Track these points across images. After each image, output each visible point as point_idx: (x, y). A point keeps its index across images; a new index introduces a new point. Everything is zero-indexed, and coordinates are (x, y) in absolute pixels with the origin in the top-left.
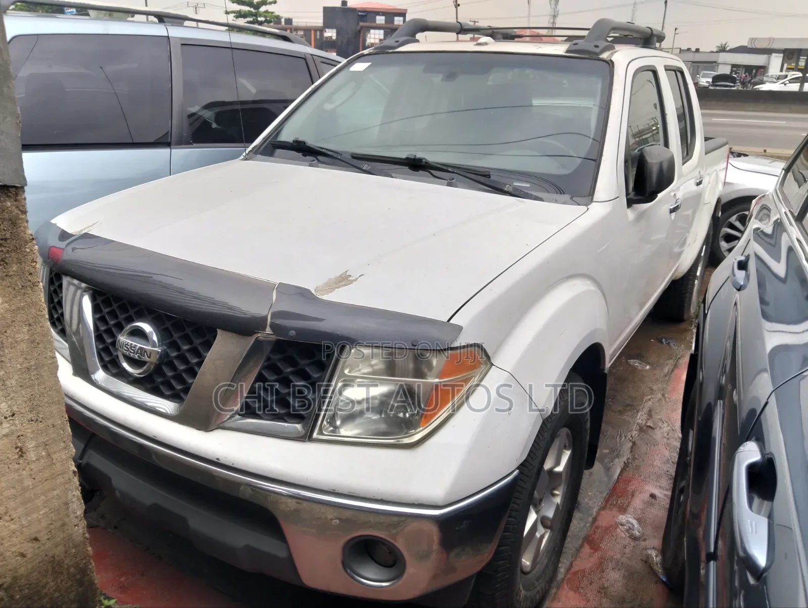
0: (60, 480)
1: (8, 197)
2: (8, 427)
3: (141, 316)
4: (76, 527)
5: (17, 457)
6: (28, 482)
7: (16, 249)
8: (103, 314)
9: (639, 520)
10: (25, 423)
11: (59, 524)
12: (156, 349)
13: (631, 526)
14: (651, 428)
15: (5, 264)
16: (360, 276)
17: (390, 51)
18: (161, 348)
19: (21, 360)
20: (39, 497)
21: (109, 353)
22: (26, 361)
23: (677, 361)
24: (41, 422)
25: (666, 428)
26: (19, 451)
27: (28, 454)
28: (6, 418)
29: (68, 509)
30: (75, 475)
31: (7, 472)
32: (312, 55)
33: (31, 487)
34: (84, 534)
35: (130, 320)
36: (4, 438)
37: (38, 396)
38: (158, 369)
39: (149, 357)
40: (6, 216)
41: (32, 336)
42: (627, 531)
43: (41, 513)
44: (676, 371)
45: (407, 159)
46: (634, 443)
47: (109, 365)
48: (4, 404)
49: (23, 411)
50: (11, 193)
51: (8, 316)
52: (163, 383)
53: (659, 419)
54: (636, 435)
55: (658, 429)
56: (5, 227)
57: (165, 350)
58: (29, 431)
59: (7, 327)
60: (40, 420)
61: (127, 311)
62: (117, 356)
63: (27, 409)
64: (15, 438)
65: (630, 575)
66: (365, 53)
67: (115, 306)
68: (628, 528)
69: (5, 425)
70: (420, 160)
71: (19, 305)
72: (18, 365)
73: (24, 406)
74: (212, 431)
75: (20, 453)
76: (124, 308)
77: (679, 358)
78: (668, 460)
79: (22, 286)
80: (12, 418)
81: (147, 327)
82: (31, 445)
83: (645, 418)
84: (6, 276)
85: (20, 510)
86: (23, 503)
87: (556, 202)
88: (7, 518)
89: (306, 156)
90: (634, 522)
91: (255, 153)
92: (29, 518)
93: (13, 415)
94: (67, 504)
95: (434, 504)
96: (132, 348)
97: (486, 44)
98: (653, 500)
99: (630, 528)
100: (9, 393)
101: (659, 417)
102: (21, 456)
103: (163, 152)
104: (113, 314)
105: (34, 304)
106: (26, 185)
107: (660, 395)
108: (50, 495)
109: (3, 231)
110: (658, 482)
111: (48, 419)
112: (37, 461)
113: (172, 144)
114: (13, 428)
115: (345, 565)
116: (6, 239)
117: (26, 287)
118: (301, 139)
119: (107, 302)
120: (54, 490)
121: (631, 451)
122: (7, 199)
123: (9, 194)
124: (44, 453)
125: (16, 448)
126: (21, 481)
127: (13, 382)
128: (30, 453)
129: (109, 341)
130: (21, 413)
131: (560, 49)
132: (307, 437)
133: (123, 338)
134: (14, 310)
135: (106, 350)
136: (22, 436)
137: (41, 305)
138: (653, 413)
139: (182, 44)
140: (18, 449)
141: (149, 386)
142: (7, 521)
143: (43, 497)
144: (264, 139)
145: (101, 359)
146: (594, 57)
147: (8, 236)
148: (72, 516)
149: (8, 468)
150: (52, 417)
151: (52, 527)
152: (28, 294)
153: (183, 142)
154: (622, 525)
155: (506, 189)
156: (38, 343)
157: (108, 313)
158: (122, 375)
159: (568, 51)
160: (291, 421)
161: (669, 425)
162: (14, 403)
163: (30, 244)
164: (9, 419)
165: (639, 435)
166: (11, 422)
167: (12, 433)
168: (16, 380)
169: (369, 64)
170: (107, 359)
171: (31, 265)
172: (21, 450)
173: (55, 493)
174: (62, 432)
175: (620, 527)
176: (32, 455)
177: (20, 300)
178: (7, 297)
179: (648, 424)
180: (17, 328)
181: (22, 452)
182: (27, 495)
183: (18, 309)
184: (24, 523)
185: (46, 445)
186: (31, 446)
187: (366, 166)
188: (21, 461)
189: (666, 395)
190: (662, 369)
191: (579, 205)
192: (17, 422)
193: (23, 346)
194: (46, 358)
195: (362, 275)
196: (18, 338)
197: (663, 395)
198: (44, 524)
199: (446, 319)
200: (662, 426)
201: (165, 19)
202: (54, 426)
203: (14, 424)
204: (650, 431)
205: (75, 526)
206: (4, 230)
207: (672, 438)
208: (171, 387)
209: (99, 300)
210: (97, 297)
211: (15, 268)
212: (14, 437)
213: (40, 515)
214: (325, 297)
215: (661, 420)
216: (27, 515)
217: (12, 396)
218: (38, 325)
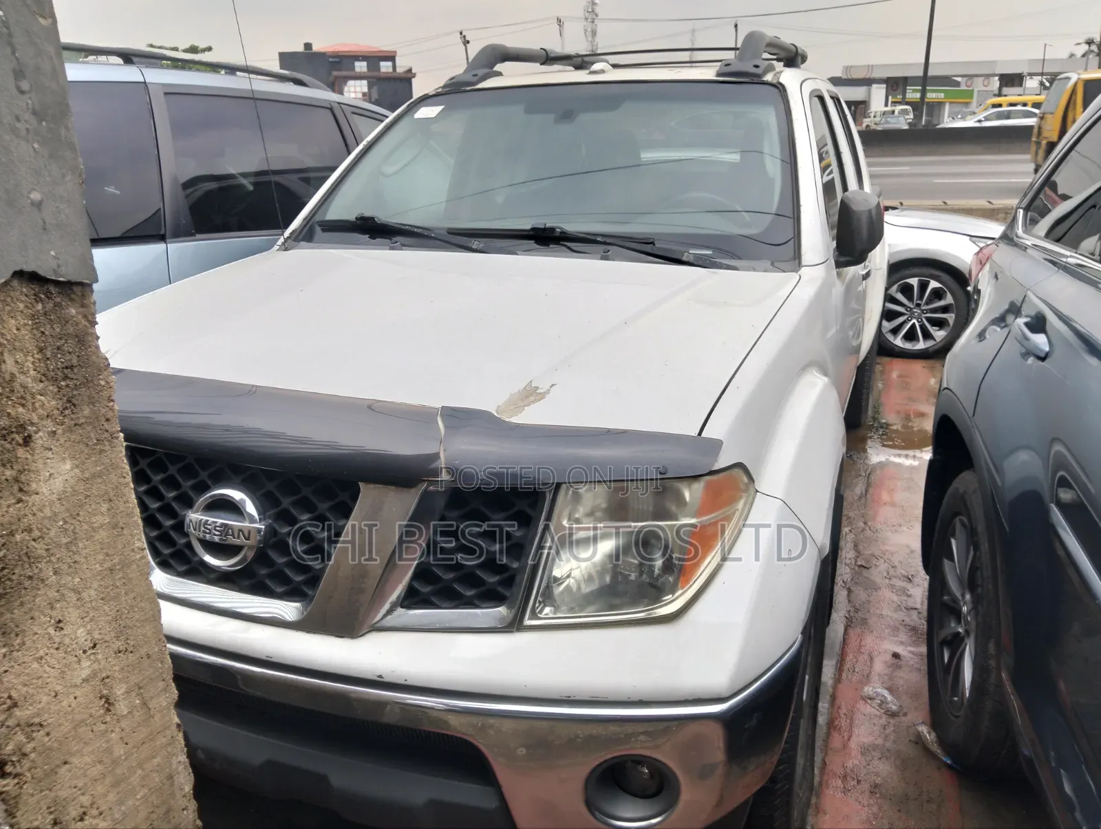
0: (161, 740)
1: (71, 300)
2: (89, 667)
3: (220, 479)
4: (185, 812)
5: (102, 711)
6: (119, 751)
7: (87, 382)
8: (152, 484)
9: (889, 689)
10: (111, 657)
11: (163, 810)
12: (257, 525)
13: (883, 699)
14: (866, 568)
15: (72, 407)
16: (551, 387)
17: (468, 88)
18: (263, 523)
19: (101, 557)
20: (135, 772)
21: (171, 542)
22: (107, 558)
23: (868, 478)
24: (131, 652)
25: (883, 567)
26: (106, 702)
27: (117, 706)
28: (85, 652)
29: (172, 785)
30: (180, 731)
31: (91, 739)
32: (339, 103)
33: (123, 758)
34: (195, 820)
35: (203, 488)
36: (84, 684)
37: (126, 611)
38: (261, 556)
39: (248, 539)
40: (71, 330)
41: (113, 517)
42: (880, 705)
43: (138, 797)
44: (871, 491)
45: (533, 229)
46: (849, 591)
47: (172, 562)
48: (82, 630)
49: (107, 638)
50: (74, 294)
51: (81, 487)
52: (270, 576)
53: (870, 554)
54: (849, 580)
55: (873, 568)
56: (71, 347)
57: (270, 524)
58: (117, 668)
59: (80, 506)
60: (130, 649)
61: (196, 475)
62: (189, 545)
63: (113, 634)
64: (98, 683)
65: (903, 764)
66: (431, 94)
67: (173, 470)
68: (879, 702)
69: (85, 663)
70: (552, 229)
71: (93, 470)
72: (97, 566)
73: (109, 629)
74: (362, 635)
75: (106, 705)
76: (188, 471)
77: (869, 474)
78: (899, 606)
79: (98, 440)
80: (93, 651)
81: (236, 495)
82: (119, 690)
83: (853, 556)
84: (75, 425)
85: (112, 797)
86: (115, 784)
87: (754, 270)
88: (95, 812)
89: (374, 239)
90: (886, 693)
91: (294, 240)
92: (123, 808)
93: (95, 646)
94: (170, 777)
95: (716, 696)
96: (218, 528)
97: (602, 71)
98: (897, 660)
99: (882, 702)
100: (88, 612)
101: (870, 552)
102: (109, 710)
103: (157, 248)
104: (172, 483)
105: (114, 466)
106: (97, 281)
107: (861, 524)
108: (148, 766)
109: (67, 354)
110: (896, 636)
111: (141, 647)
112: (130, 716)
113: (167, 236)
114: (96, 666)
115: (590, 805)
116: (72, 367)
117: (103, 441)
118: (368, 214)
119: (158, 466)
120: (154, 757)
121: (849, 601)
122: (69, 303)
123: (73, 296)
124: (138, 702)
125: (101, 698)
126: (109, 750)
127: (92, 592)
128: (120, 703)
129: (168, 523)
130: (105, 642)
131: (709, 73)
132: (514, 625)
133: (194, 517)
134: (87, 479)
135: (165, 538)
136: (108, 677)
137: (124, 468)
138: (861, 548)
139: (166, 94)
140: (104, 700)
141: (246, 583)
142: (94, 817)
143: (140, 772)
144: (304, 219)
145: (156, 552)
146: (756, 80)
147: (75, 361)
148: (178, 795)
149: (92, 731)
150: (146, 642)
151: (154, 816)
152: (104, 451)
153: (181, 233)
154: (870, 699)
155: (684, 259)
156: (122, 528)
157: (162, 482)
158: (197, 571)
159: (719, 75)
160: (485, 605)
161: (885, 562)
162: (95, 626)
163: (106, 373)
164: (89, 652)
165: (852, 580)
166: (92, 657)
167: (94, 674)
168: (96, 590)
169: (441, 108)
170: (166, 551)
171: (108, 406)
172: (107, 701)
173: (156, 761)
174: (160, 665)
175: (869, 701)
176: (122, 707)
177: (96, 461)
178: (78, 458)
179: (859, 563)
180: (93, 507)
181: (109, 704)
182: (119, 771)
183: (94, 476)
184: (118, 816)
185: (140, 688)
186: (119, 693)
187: (475, 244)
188: (108, 719)
189: (869, 523)
190: (853, 491)
191: (784, 272)
192: (100, 657)
193: (102, 534)
194: (133, 550)
195: (553, 385)
196: (95, 523)
197: (865, 523)
198: (143, 814)
199: (695, 432)
200: (877, 564)
201: (135, 59)
202: (149, 656)
203: (97, 661)
204: (865, 572)
205: (183, 810)
206: (69, 353)
207: (895, 577)
208: (286, 580)
209: (143, 464)
210: (138, 457)
211: (87, 412)
212: (96, 682)
213: (137, 800)
214: (515, 420)
215: (874, 556)
216: (121, 802)
217: (91, 615)
218: (120, 499)
